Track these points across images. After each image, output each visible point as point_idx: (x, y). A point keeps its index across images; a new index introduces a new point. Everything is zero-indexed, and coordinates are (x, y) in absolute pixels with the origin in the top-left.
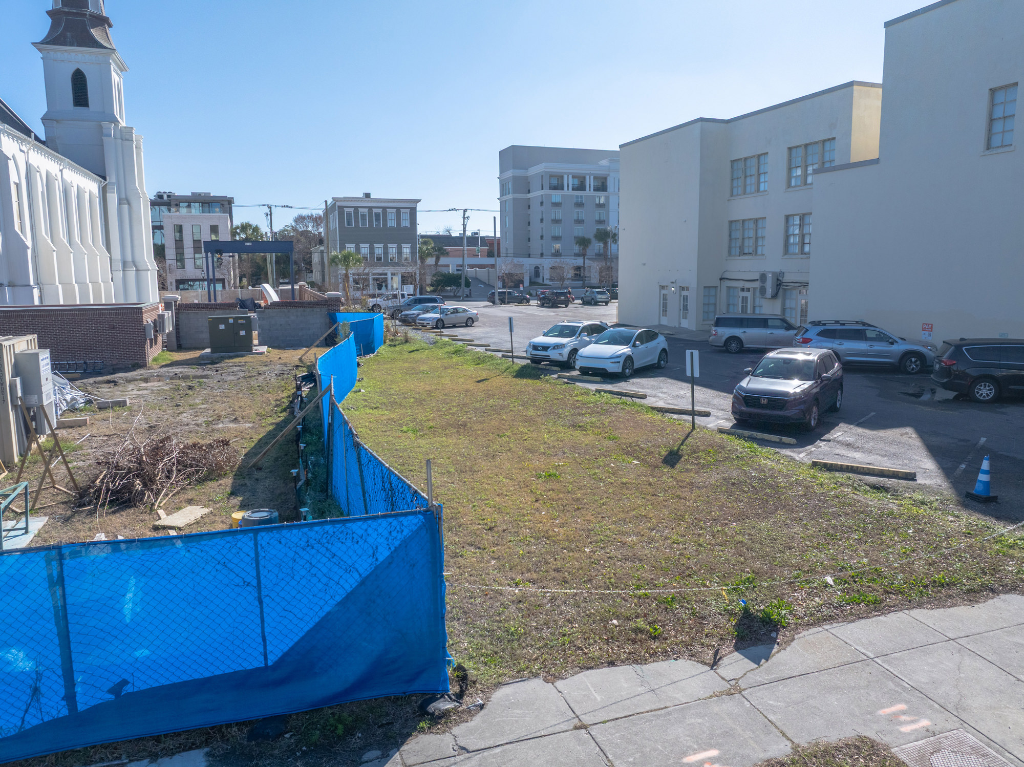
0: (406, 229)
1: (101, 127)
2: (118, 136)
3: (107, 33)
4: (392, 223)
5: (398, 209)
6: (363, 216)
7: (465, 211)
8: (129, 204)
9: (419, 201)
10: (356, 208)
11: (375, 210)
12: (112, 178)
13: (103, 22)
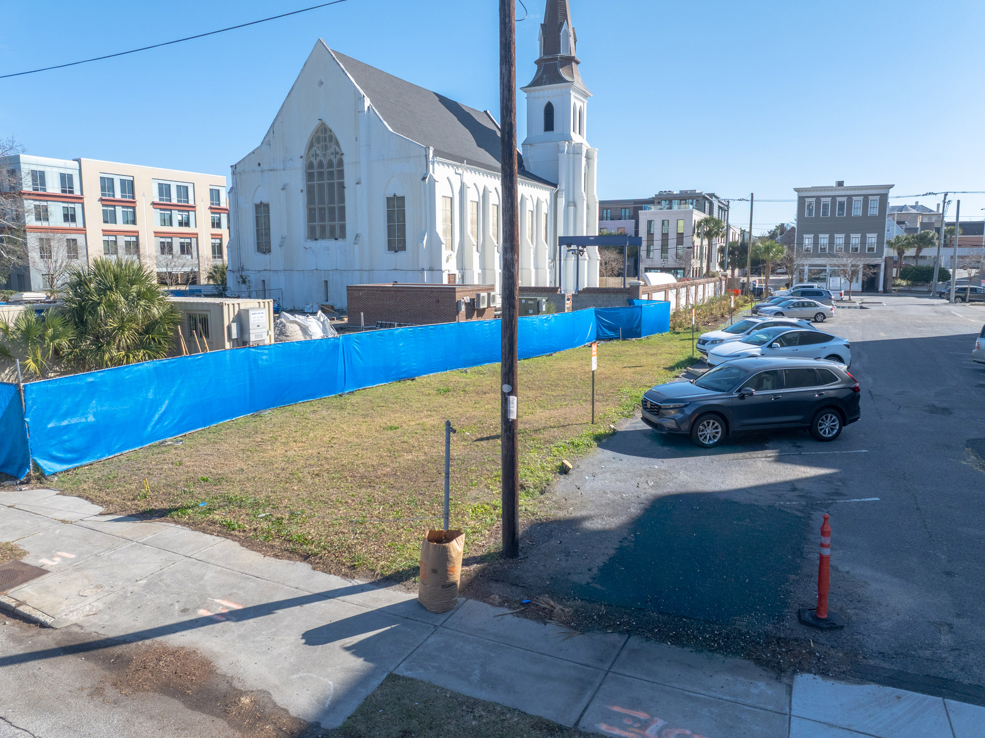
0: (873, 217)
1: (558, 146)
2: (571, 151)
3: (572, 70)
4: (857, 212)
5: (866, 197)
6: (825, 206)
7: (946, 195)
8: (575, 206)
9: (892, 186)
10: (818, 198)
11: (839, 199)
12: (562, 186)
13: (569, 61)
